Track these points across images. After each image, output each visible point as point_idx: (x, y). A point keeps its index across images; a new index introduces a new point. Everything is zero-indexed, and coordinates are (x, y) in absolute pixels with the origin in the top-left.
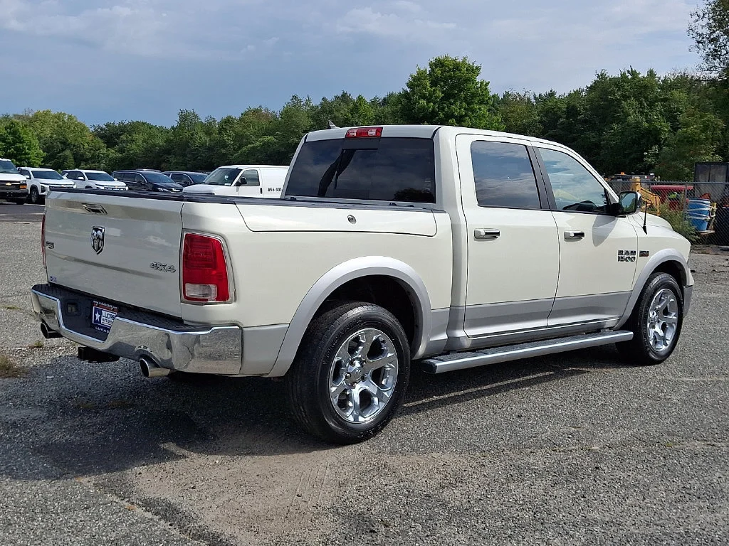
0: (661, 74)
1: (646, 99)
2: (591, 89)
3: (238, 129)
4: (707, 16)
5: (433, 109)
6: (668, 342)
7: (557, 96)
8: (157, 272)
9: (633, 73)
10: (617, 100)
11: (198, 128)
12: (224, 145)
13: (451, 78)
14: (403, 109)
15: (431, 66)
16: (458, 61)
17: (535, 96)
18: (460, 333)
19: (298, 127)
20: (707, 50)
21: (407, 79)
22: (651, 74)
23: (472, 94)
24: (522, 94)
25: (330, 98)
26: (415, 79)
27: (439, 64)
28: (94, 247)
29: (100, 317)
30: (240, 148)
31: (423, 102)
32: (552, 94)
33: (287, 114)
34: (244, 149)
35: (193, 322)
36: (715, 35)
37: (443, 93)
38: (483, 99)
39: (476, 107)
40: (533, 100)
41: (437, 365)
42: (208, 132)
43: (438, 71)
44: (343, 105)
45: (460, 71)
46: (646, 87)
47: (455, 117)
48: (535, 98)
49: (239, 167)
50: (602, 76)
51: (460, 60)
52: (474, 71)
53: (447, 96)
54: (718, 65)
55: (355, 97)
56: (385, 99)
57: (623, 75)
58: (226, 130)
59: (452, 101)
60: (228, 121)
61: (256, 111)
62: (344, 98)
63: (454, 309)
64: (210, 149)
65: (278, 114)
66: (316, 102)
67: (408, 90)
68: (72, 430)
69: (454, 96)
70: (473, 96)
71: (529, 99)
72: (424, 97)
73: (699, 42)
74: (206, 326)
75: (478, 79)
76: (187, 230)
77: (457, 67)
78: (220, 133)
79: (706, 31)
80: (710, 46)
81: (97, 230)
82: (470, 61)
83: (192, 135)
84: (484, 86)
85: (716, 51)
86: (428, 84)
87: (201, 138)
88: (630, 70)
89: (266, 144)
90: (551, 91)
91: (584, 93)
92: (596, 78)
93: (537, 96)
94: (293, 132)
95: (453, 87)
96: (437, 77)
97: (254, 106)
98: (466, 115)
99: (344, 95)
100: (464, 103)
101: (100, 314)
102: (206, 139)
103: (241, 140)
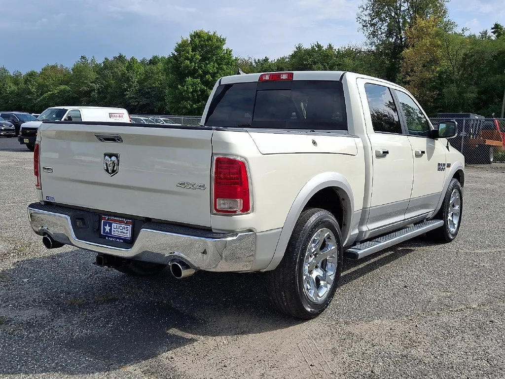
0: (336, 47)
1: (328, 64)
2: (293, 56)
3: (40, 80)
4: (368, 8)
5: (194, 67)
6: (456, 226)
7: (270, 61)
8: (185, 190)
9: (319, 46)
10: (309, 64)
11: (8, 80)
12: (30, 93)
13: (206, 46)
14: (173, 67)
15: (191, 36)
16: (210, 34)
17: (255, 60)
18: (364, 228)
19: (87, 79)
20: (369, 31)
21: (175, 46)
22: (330, 47)
23: (221, 57)
24: (247, 59)
25: (111, 58)
26: (179, 46)
27: (197, 35)
28: (107, 170)
29: (110, 230)
30: (41, 95)
31: (188, 62)
32: (266, 60)
33: (78, 70)
34: (45, 95)
35: (221, 230)
36: (374, 21)
37: (200, 56)
38: (229, 61)
39: (225, 67)
40: (254, 64)
41: (358, 253)
42: (16, 83)
43: (197, 41)
44: (120, 64)
45: (212, 41)
46: (327, 56)
47: (210, 74)
48: (255, 62)
49: (66, 108)
50: (299, 48)
51: (211, 33)
52: (222, 41)
53: (204, 59)
54: (376, 41)
55: (128, 58)
56: (151, 60)
57: (313, 48)
58: (30, 81)
59: (207, 62)
60: (32, 75)
61: (53, 67)
62: (121, 58)
63: (364, 210)
64: (18, 95)
65: (70, 70)
66: (100, 61)
67: (176, 54)
68: (82, 324)
69: (208, 59)
70: (222, 59)
71: (251, 63)
72: (187, 59)
73: (364, 26)
74: (233, 233)
75: (224, 47)
76: (216, 154)
77: (210, 38)
78: (26, 83)
79: (368, 18)
80: (371, 29)
81: (110, 156)
82: (218, 35)
83: (4, 85)
84: (229, 52)
85: (374, 32)
86: (190, 50)
87: (10, 87)
88: (317, 44)
89: (62, 92)
90: (266, 57)
91: (287, 60)
92: (296, 50)
93: (257, 61)
94: (83, 82)
95: (207, 52)
96: (196, 45)
97: (51, 64)
98: (217, 73)
99: (120, 56)
100: (216, 65)
101: (110, 226)
102: (14, 87)
103: (42, 88)
